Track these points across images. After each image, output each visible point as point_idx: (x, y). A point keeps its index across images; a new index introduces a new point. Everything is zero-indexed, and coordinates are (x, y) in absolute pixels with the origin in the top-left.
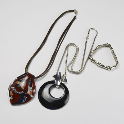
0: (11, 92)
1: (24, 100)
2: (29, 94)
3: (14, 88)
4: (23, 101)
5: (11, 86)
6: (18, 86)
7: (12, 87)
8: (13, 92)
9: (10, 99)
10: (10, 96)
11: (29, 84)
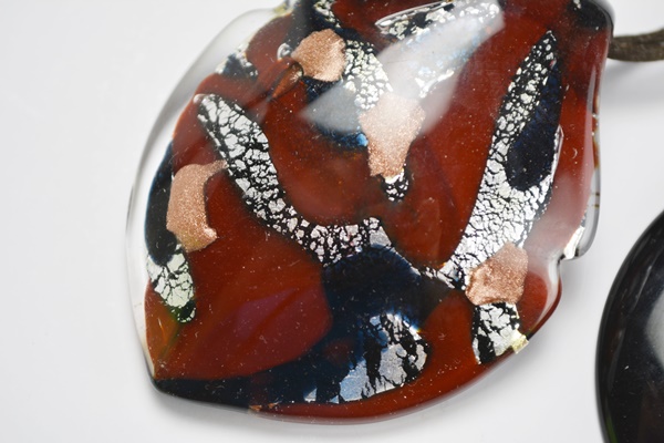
0: (191, 183)
1: (373, 374)
2: (478, 294)
3: (243, 123)
4: (354, 385)
5: (214, 86)
6: (323, 113)
7: (220, 112)
8: (223, 199)
9: (154, 302)
10: (161, 243)
11: (513, 119)
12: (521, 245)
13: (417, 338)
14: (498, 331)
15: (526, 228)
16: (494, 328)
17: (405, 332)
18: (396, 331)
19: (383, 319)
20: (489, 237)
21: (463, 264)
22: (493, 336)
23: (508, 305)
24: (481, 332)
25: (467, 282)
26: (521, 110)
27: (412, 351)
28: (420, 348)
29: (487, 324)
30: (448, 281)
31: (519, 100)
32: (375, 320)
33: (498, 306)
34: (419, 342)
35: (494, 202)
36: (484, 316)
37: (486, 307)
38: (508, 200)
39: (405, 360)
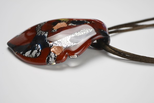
12: (64, 48)
13: (40, 51)
14: (52, 58)
15: (67, 47)
16: (51, 57)
17: (39, 49)
18: (38, 48)
19: (38, 45)
20: (60, 44)
21: (54, 44)
22: (50, 58)
23: (56, 55)
24: (49, 56)
25: (52, 47)
26: (80, 34)
27: (38, 53)
28: (39, 53)
29: (51, 55)
30: (50, 45)
31: (81, 33)
32: (37, 45)
33: (54, 54)
34: (40, 52)
35: (65, 40)
36: (51, 54)
37: (53, 53)
38: (67, 41)
39: (36, 53)
